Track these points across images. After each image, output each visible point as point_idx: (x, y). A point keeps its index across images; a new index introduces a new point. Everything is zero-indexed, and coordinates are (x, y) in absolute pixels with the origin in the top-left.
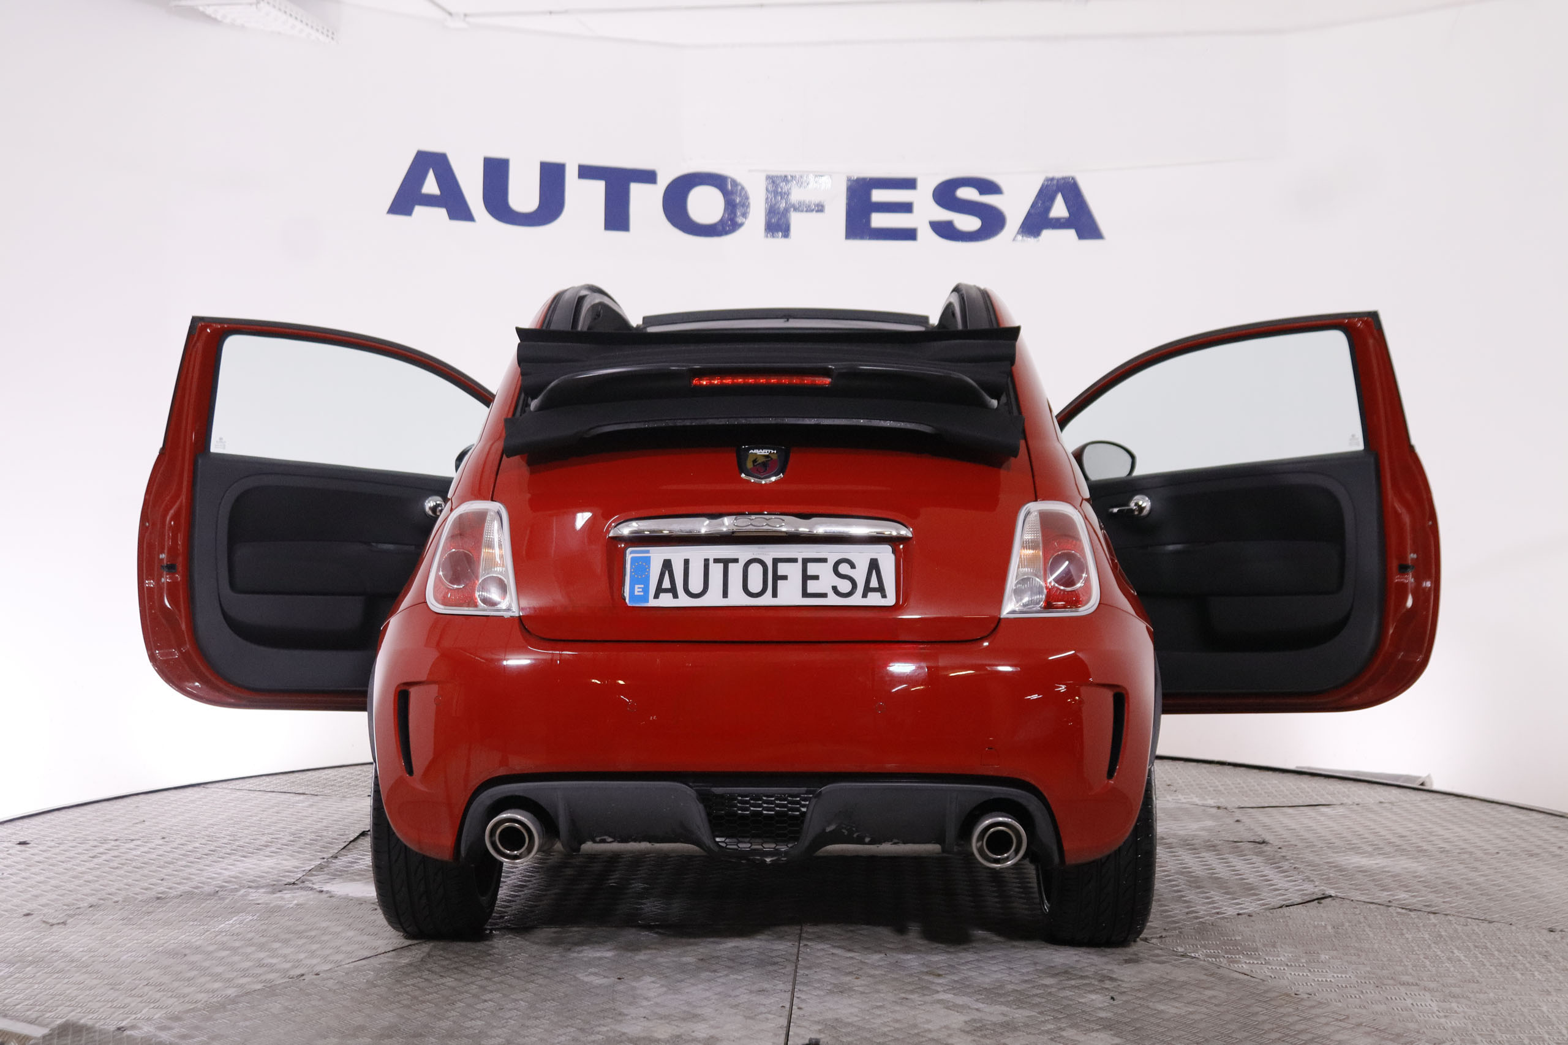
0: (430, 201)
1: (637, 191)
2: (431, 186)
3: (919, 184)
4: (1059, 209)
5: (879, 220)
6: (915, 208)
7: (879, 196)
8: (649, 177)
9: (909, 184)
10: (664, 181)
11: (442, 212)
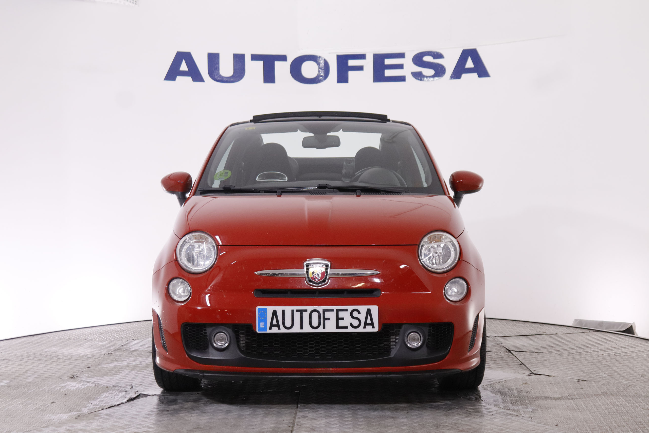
0: (184, 74)
1: (278, 65)
2: (184, 67)
3: (406, 55)
4: (470, 64)
5: (388, 73)
6: (405, 66)
7: (388, 62)
8: (283, 58)
9: (401, 55)
10: (290, 59)
11: (190, 78)
